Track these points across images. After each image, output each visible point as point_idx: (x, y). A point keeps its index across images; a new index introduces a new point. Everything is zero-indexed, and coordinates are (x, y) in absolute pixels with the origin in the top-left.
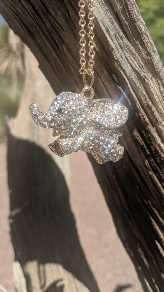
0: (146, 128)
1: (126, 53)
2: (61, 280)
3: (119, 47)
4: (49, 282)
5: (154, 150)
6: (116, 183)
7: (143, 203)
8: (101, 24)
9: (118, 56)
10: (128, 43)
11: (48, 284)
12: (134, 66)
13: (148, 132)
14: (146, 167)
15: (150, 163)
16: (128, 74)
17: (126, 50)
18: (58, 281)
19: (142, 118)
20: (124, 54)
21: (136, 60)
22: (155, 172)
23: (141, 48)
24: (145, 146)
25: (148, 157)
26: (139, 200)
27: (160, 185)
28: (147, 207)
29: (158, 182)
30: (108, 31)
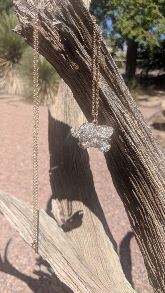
0: (125, 135)
1: (115, 102)
2: (82, 211)
3: (111, 100)
4: (74, 211)
5: (128, 145)
6: (112, 158)
7: (125, 169)
8: (103, 91)
9: (111, 104)
10: (116, 97)
11: (73, 213)
12: (119, 107)
13: (125, 137)
14: (125, 152)
15: (127, 151)
16: (115, 111)
17: (115, 100)
18: (80, 211)
19: (122, 131)
20: (114, 102)
21: (120, 105)
22: (130, 155)
23: (123, 98)
24: (124, 143)
25: (126, 148)
26: (123, 168)
27: (132, 162)
28: (127, 171)
29: (131, 160)
30: (106, 93)
